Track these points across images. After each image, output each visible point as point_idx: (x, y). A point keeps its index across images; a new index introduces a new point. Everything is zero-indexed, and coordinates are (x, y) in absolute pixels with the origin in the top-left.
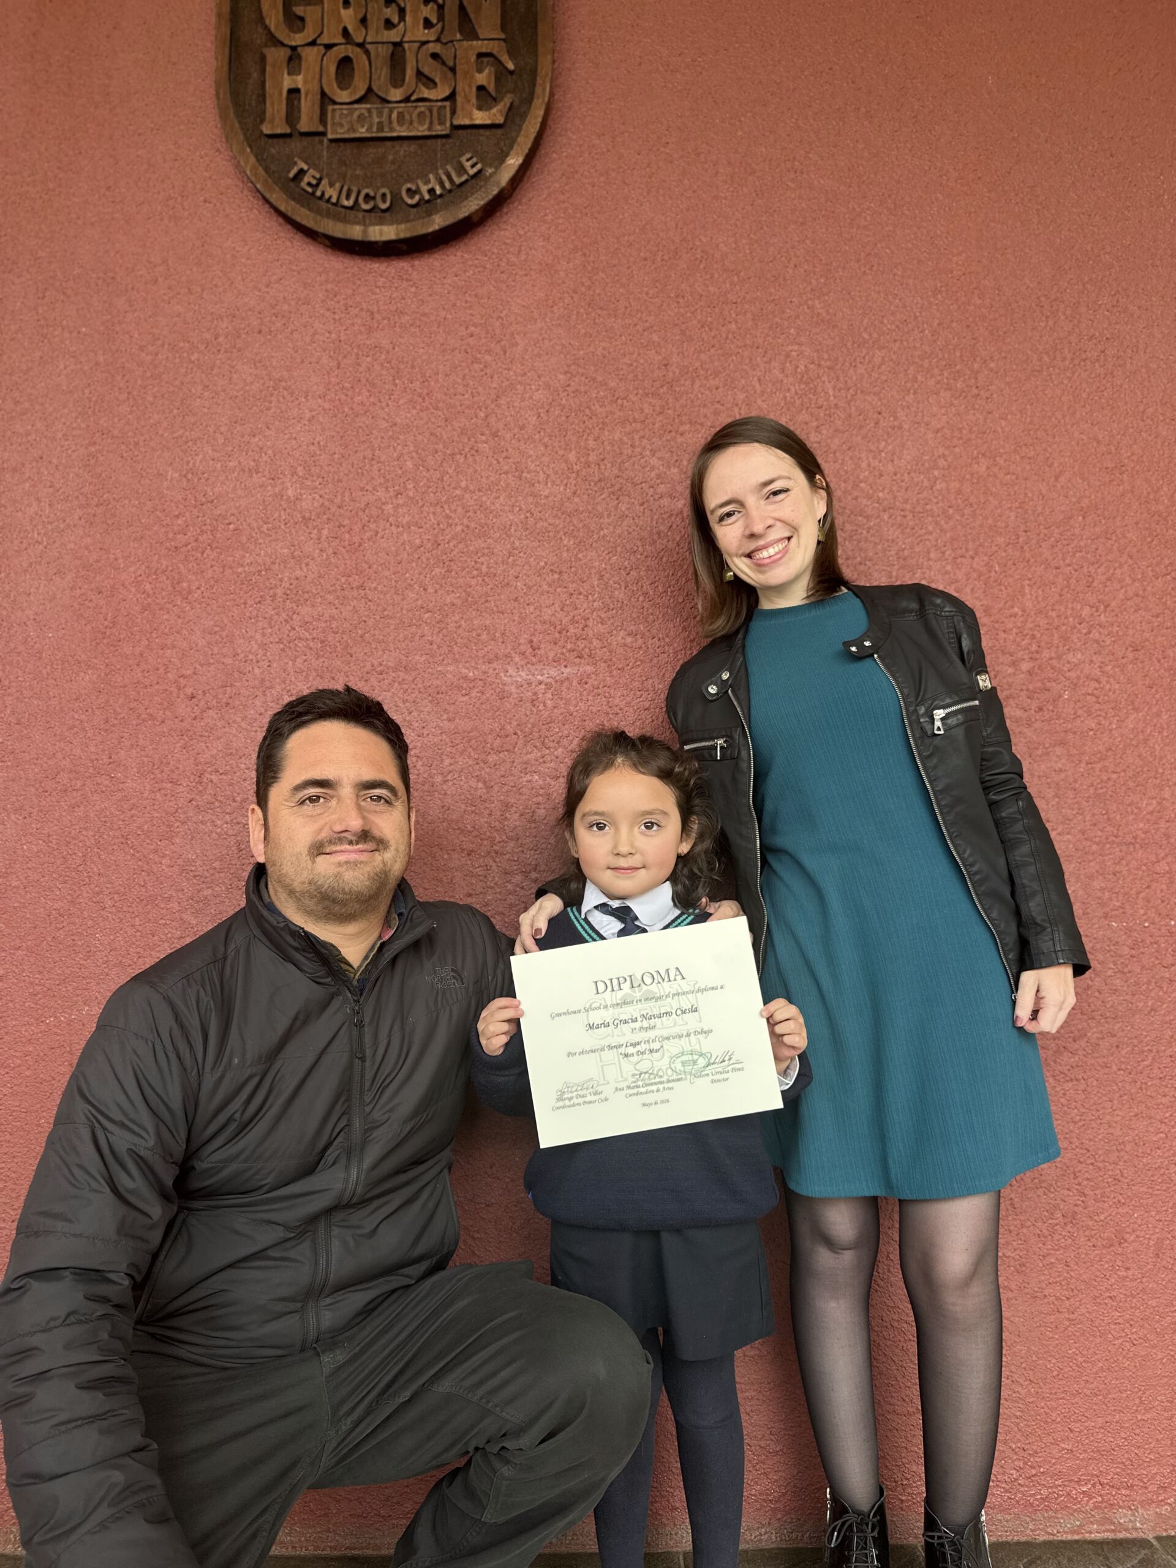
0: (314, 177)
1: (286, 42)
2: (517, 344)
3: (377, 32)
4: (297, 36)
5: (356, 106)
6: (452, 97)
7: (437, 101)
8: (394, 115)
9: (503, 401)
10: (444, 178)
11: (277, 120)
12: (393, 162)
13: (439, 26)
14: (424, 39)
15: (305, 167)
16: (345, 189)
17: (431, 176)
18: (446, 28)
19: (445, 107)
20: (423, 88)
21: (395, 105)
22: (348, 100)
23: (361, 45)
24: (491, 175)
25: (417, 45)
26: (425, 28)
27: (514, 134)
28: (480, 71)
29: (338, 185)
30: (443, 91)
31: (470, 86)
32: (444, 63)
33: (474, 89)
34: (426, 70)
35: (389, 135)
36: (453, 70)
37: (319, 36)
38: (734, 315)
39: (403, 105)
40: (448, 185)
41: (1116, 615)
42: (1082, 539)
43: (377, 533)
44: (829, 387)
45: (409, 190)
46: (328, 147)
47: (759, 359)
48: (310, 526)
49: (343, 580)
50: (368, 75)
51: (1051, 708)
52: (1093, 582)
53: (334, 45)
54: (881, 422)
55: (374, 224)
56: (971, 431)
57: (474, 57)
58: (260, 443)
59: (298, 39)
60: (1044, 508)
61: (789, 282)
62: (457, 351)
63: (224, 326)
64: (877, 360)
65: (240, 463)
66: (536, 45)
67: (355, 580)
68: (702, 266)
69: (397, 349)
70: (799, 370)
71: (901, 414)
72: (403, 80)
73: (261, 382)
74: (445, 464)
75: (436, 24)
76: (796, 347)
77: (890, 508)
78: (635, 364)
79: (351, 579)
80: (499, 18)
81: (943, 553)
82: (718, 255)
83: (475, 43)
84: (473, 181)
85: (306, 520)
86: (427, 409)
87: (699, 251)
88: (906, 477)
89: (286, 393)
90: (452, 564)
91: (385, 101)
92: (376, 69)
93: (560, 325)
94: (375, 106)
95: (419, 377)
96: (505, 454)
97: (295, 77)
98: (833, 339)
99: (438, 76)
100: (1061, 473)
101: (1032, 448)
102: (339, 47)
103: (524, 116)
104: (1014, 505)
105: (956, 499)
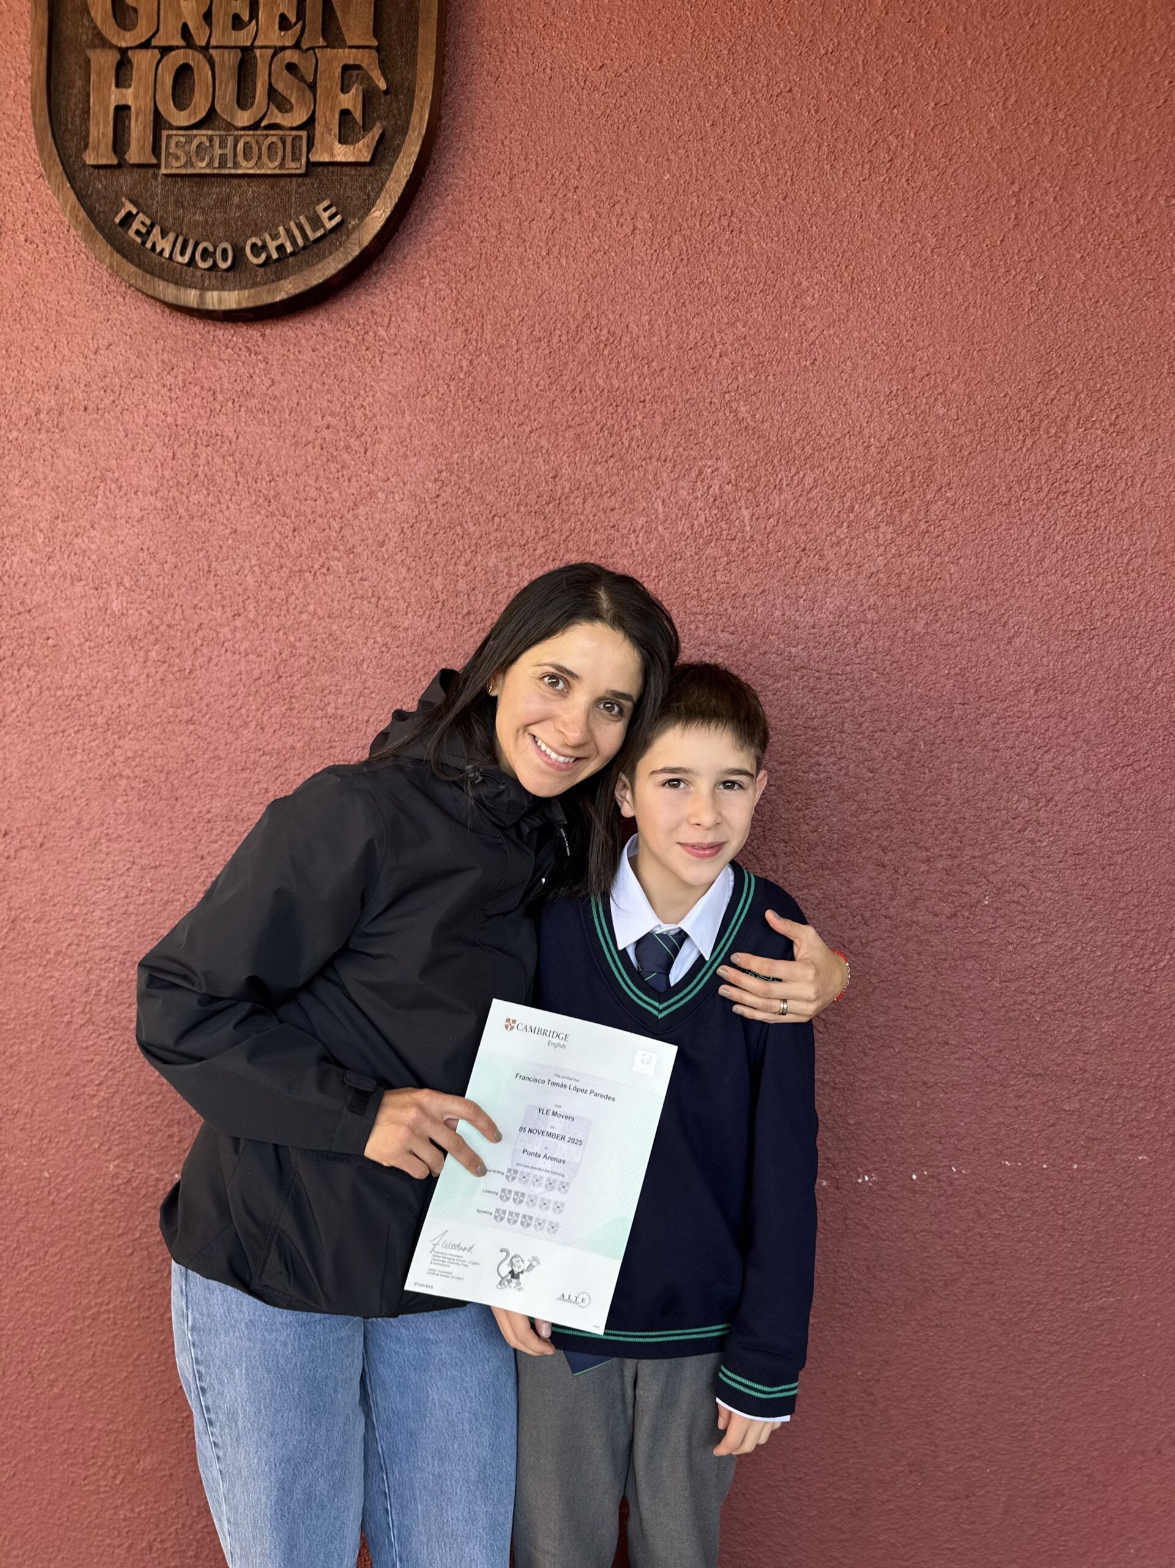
0: (143, 223)
1: (114, 42)
2: (380, 441)
3: (223, 34)
4: (128, 35)
5: (195, 132)
6: (309, 124)
7: (292, 129)
8: (240, 146)
9: (361, 511)
10: (297, 233)
11: (102, 148)
12: (239, 207)
13: (300, 24)
14: (279, 44)
15: (134, 211)
16: (180, 240)
17: (281, 229)
18: (307, 29)
19: (301, 137)
20: (276, 111)
21: (242, 133)
22: (186, 124)
23: (205, 49)
24: (354, 227)
25: (272, 51)
26: (281, 28)
27: (383, 175)
28: (344, 89)
29: (171, 236)
30: (299, 117)
31: (332, 110)
32: (302, 79)
33: (337, 116)
34: (280, 87)
35: (233, 171)
36: (313, 87)
37: (154, 35)
38: (640, 418)
39: (251, 132)
40: (300, 242)
41: (1060, 812)
42: (1030, 717)
43: (210, 660)
44: (746, 513)
45: (254, 245)
46: (163, 183)
47: (665, 475)
48: (136, 647)
49: (171, 711)
50: (211, 90)
51: (967, 914)
52: (1036, 769)
53: (170, 49)
54: (804, 560)
55: (213, 288)
56: (911, 580)
57: (339, 70)
58: (84, 546)
59: (127, 40)
60: (989, 677)
61: (710, 377)
62: (310, 446)
63: (47, 400)
64: (809, 481)
65: (60, 567)
66: (415, 54)
67: (186, 713)
68: (606, 352)
69: (240, 440)
70: (711, 491)
71: (829, 554)
72: (254, 97)
73: (87, 470)
74: (290, 583)
75: (296, 23)
76: (709, 463)
77: (802, 667)
78: (517, 474)
79: (179, 711)
80: (372, 17)
81: (860, 725)
82: (627, 339)
83: (341, 51)
84: (333, 236)
85: (132, 640)
86: (273, 515)
87: (605, 332)
88: (826, 632)
89: (113, 486)
90: (293, 700)
91: (230, 126)
92: (220, 84)
93: (432, 420)
94: (218, 133)
95: (265, 475)
96: (359, 575)
97: (124, 90)
98: (757, 453)
99: (294, 96)
100: (1017, 634)
101: (984, 602)
102: (178, 51)
103: (397, 150)
104: (953, 672)
105: (883, 661)
